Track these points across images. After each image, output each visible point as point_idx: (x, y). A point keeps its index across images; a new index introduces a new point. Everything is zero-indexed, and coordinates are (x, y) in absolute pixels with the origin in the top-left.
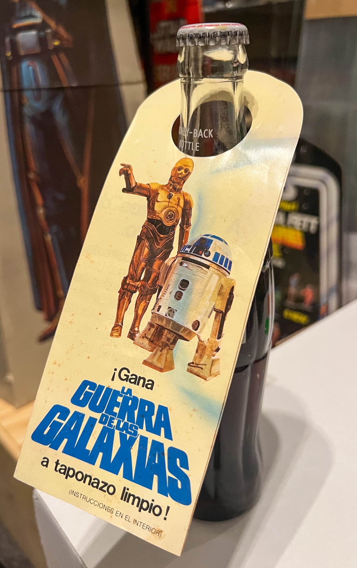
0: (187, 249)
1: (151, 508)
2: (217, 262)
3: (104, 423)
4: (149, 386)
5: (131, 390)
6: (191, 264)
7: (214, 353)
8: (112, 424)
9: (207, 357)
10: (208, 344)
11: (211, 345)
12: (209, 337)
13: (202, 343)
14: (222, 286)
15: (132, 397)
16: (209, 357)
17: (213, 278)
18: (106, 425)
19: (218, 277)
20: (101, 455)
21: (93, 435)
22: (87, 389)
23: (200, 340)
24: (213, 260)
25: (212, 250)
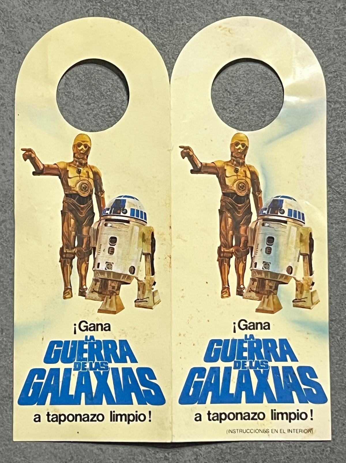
0: (264, 212)
1: (298, 416)
2: (292, 216)
3: (239, 368)
4: (267, 327)
5: (253, 335)
6: (271, 223)
7: (311, 287)
8: (245, 366)
9: (306, 291)
10: (304, 282)
11: (307, 282)
12: (303, 276)
13: (299, 282)
14: (301, 234)
15: (255, 340)
16: (308, 291)
17: (292, 230)
18: (241, 369)
19: (296, 228)
20: (244, 393)
21: (232, 381)
22: (215, 347)
23: (297, 281)
24: (288, 216)
25: (285, 207)
